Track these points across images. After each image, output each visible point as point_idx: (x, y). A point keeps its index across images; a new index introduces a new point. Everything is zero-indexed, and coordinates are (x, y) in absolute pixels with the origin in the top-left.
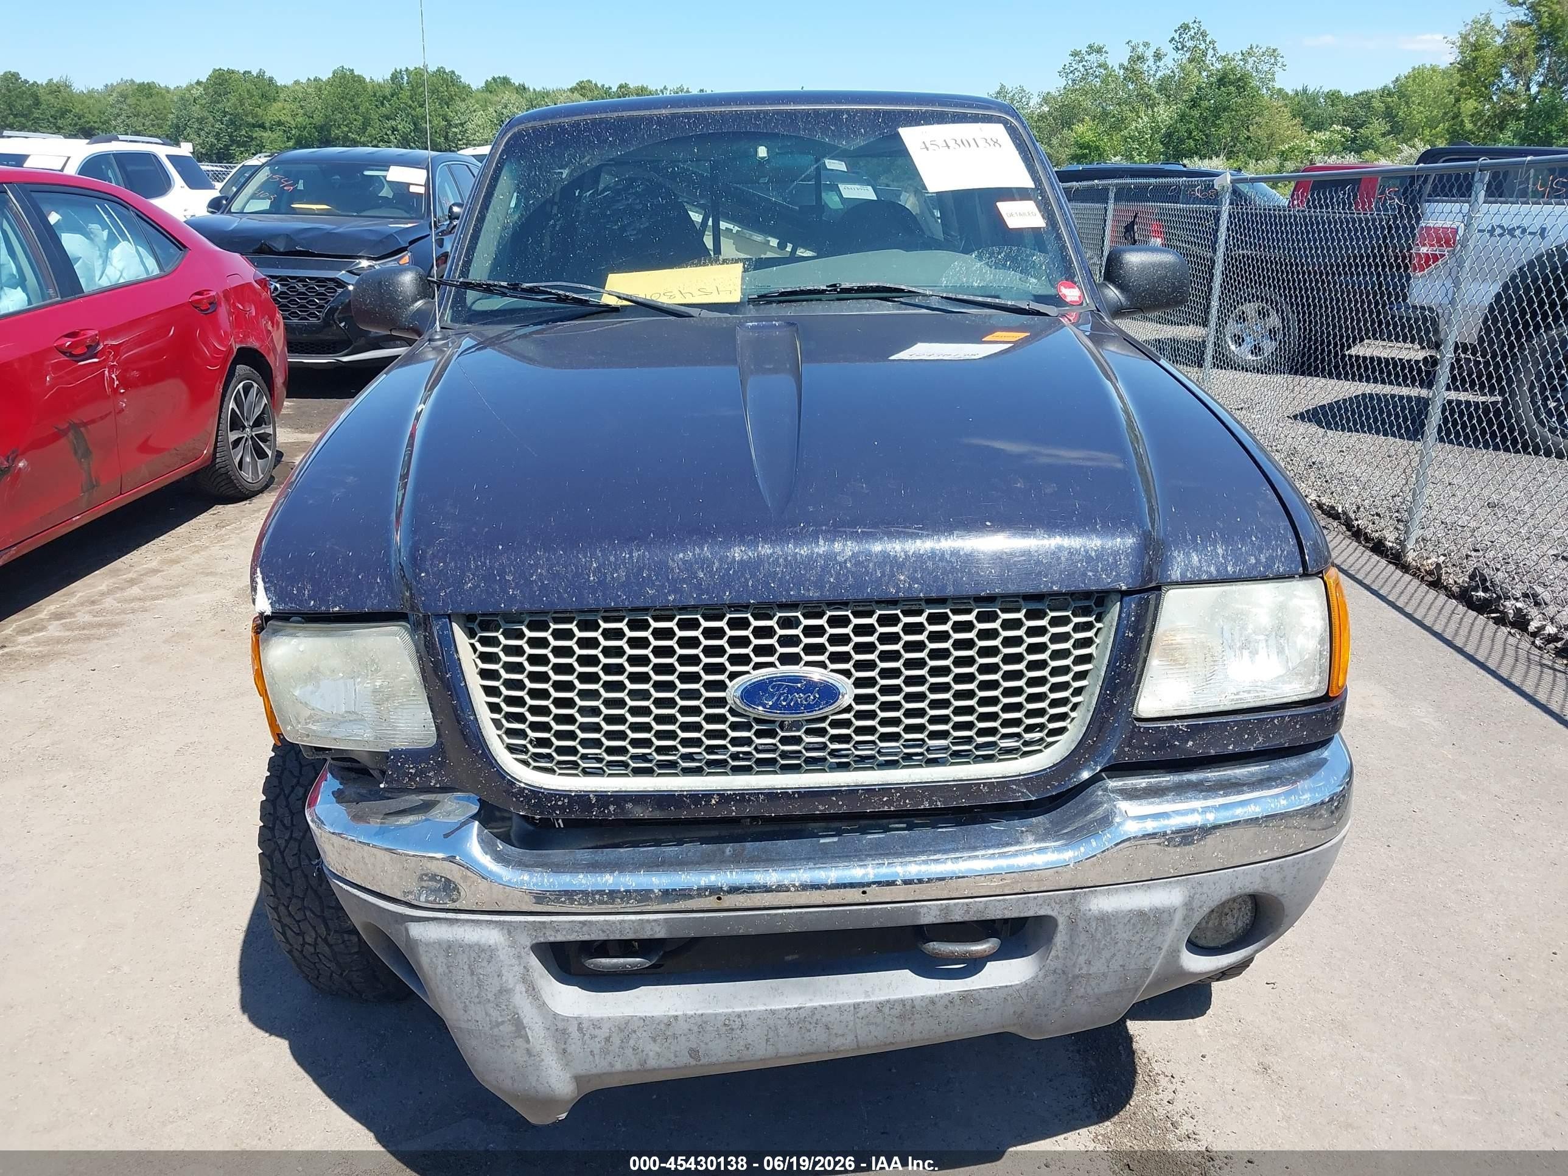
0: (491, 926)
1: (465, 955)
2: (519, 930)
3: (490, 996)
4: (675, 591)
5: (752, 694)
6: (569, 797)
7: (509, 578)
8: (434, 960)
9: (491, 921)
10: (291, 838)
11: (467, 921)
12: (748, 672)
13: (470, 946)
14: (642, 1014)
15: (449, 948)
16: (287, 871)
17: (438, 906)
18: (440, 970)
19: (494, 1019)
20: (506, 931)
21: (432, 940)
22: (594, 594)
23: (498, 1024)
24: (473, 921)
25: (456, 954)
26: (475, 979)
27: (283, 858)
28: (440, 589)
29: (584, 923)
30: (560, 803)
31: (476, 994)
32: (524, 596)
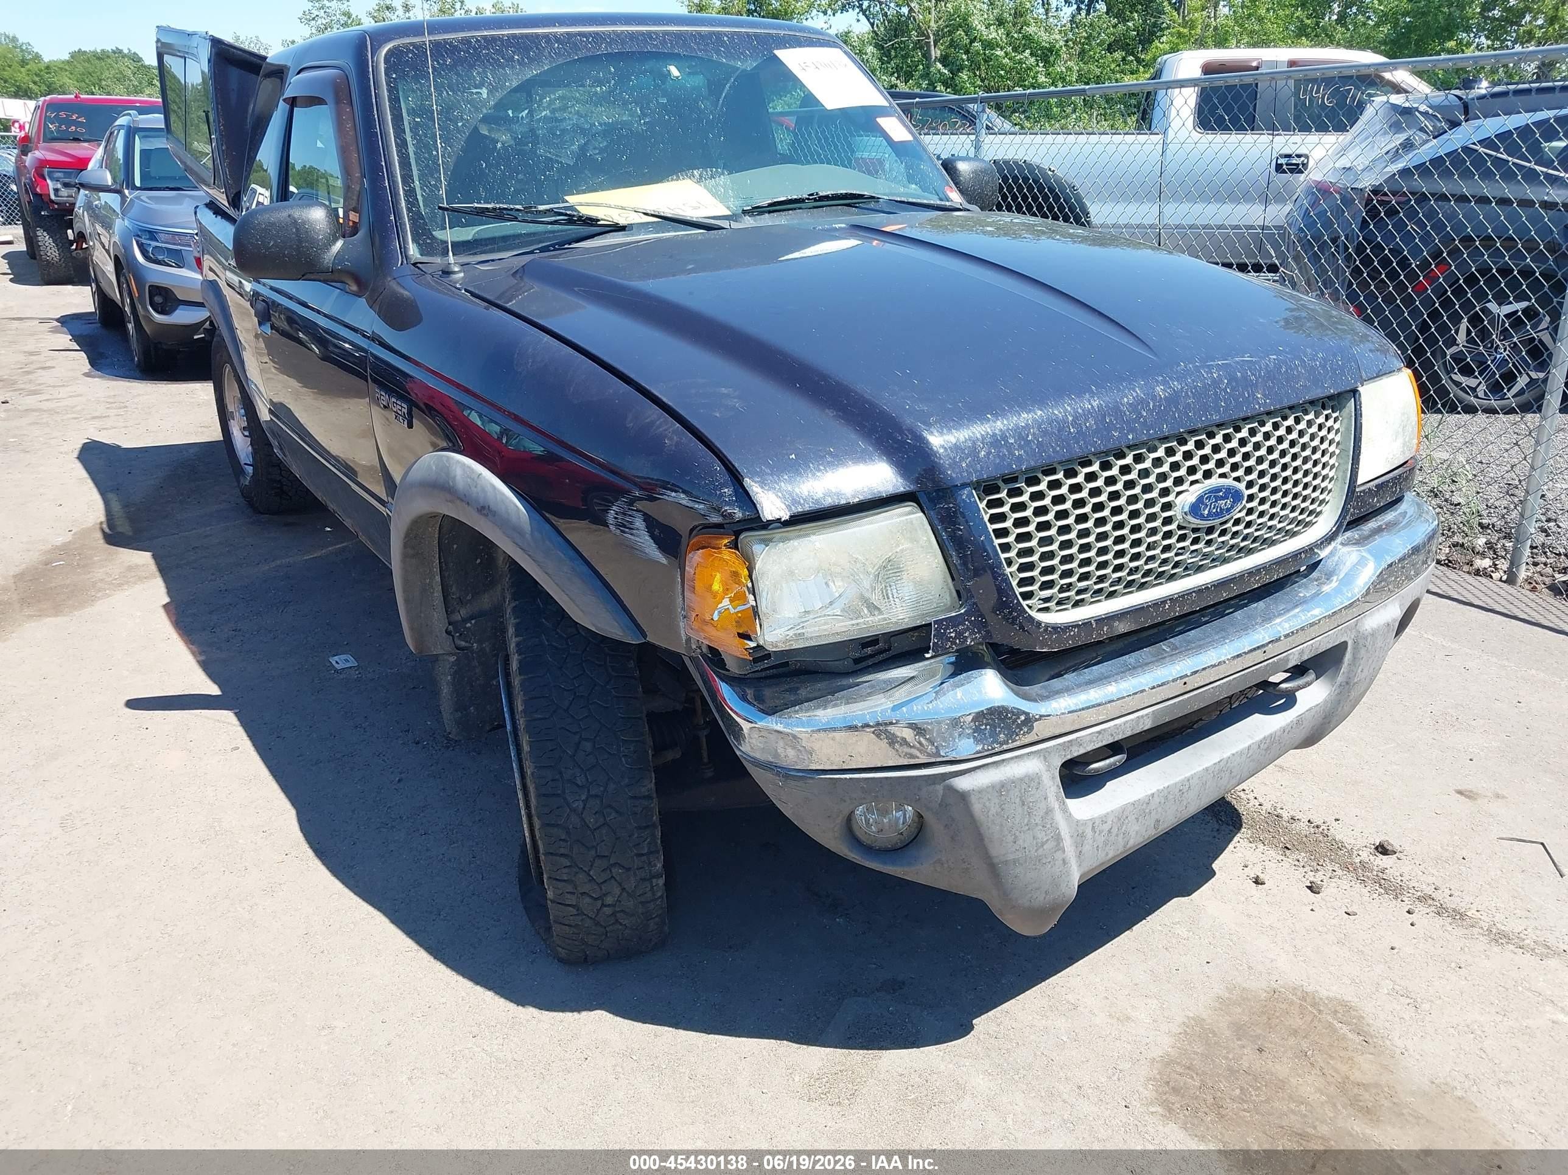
0: (1031, 757)
1: (1017, 790)
2: (1053, 754)
3: (1038, 820)
4: (1132, 430)
5: (1195, 509)
6: (1078, 626)
7: (1012, 441)
8: (987, 803)
9: (1032, 753)
10: (589, 796)
11: (1012, 758)
12: (1186, 491)
13: (1021, 779)
14: (1132, 800)
15: (1001, 788)
16: (589, 832)
17: (986, 753)
18: (993, 811)
19: (1039, 841)
20: (1042, 758)
21: (985, 786)
22: (1078, 443)
23: (1043, 844)
24: (1016, 757)
25: (1008, 791)
26: (1026, 808)
27: (583, 819)
28: (960, 461)
29: (1099, 732)
30: (1072, 633)
31: (1026, 822)
32: (1027, 454)
